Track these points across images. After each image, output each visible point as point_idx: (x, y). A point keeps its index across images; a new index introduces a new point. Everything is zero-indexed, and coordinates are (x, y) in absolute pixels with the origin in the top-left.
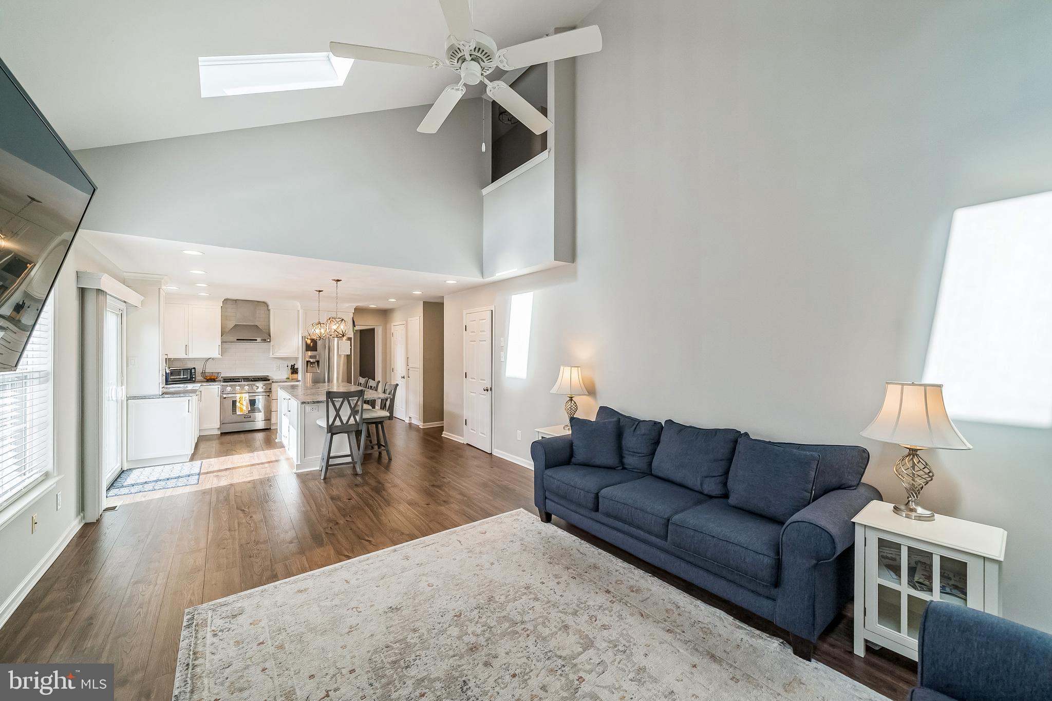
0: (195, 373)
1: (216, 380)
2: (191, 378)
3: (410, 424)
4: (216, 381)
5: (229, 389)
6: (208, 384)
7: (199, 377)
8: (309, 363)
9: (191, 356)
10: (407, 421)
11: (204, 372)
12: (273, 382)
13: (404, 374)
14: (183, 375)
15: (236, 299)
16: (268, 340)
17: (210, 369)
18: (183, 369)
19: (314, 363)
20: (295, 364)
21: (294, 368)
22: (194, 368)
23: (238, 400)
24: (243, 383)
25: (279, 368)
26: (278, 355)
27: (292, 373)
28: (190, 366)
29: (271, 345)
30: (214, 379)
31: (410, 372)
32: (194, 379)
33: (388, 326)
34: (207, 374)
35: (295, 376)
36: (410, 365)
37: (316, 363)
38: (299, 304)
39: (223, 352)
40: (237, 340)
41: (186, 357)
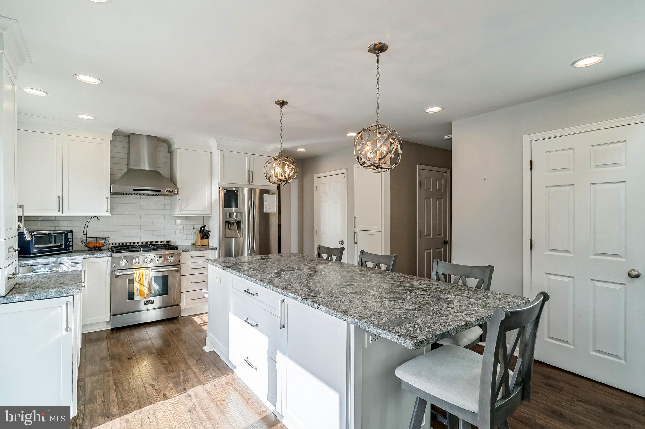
0: (73, 238)
1: (102, 248)
2: (67, 246)
4: (101, 250)
5: (123, 263)
6: (93, 256)
7: (78, 244)
8: (226, 224)
9: (67, 213)
11: (85, 236)
12: (183, 251)
13: (344, 238)
14: (55, 243)
15: (129, 131)
16: (176, 192)
17: (94, 231)
18: (54, 233)
20: (205, 226)
21: (204, 230)
22: (72, 232)
23: (137, 279)
25: (182, 231)
26: (185, 213)
27: (202, 238)
28: (65, 227)
29: (177, 199)
30: (100, 247)
31: (359, 236)
32: (71, 248)
34: (89, 241)
35: (205, 241)
36: (358, 227)
37: (235, 225)
38: (213, 143)
39: (113, 207)
40: (134, 190)
41: (60, 214)
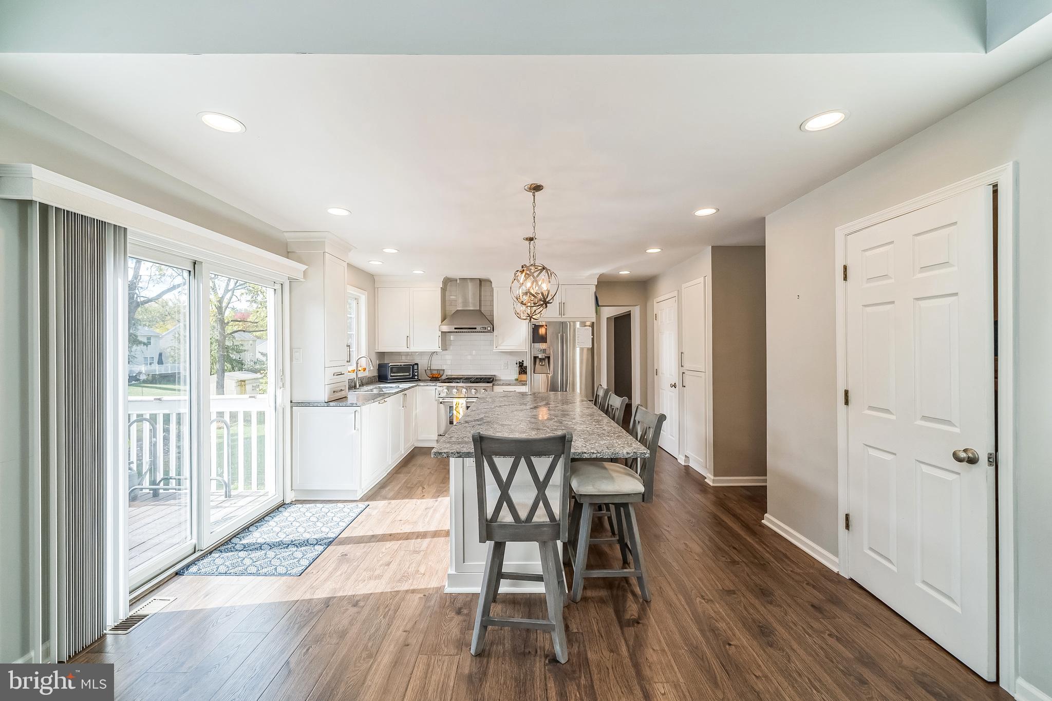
0: (418, 369)
1: (440, 378)
2: (414, 375)
3: (687, 468)
4: (439, 380)
5: (446, 391)
6: (431, 384)
7: (423, 375)
8: (538, 361)
9: (413, 349)
10: (682, 461)
11: (429, 368)
12: (494, 385)
13: (675, 379)
16: (491, 330)
17: (436, 365)
18: (403, 365)
19: (544, 359)
20: (522, 361)
21: (521, 365)
22: (417, 364)
23: (455, 407)
24: (461, 384)
25: (504, 365)
26: (504, 348)
27: (521, 373)
28: (412, 360)
29: (495, 335)
31: (686, 377)
32: (416, 377)
33: (649, 304)
34: (432, 372)
35: (524, 377)
36: (687, 365)
37: (547, 360)
39: (444, 345)
40: (455, 328)
41: (408, 350)
